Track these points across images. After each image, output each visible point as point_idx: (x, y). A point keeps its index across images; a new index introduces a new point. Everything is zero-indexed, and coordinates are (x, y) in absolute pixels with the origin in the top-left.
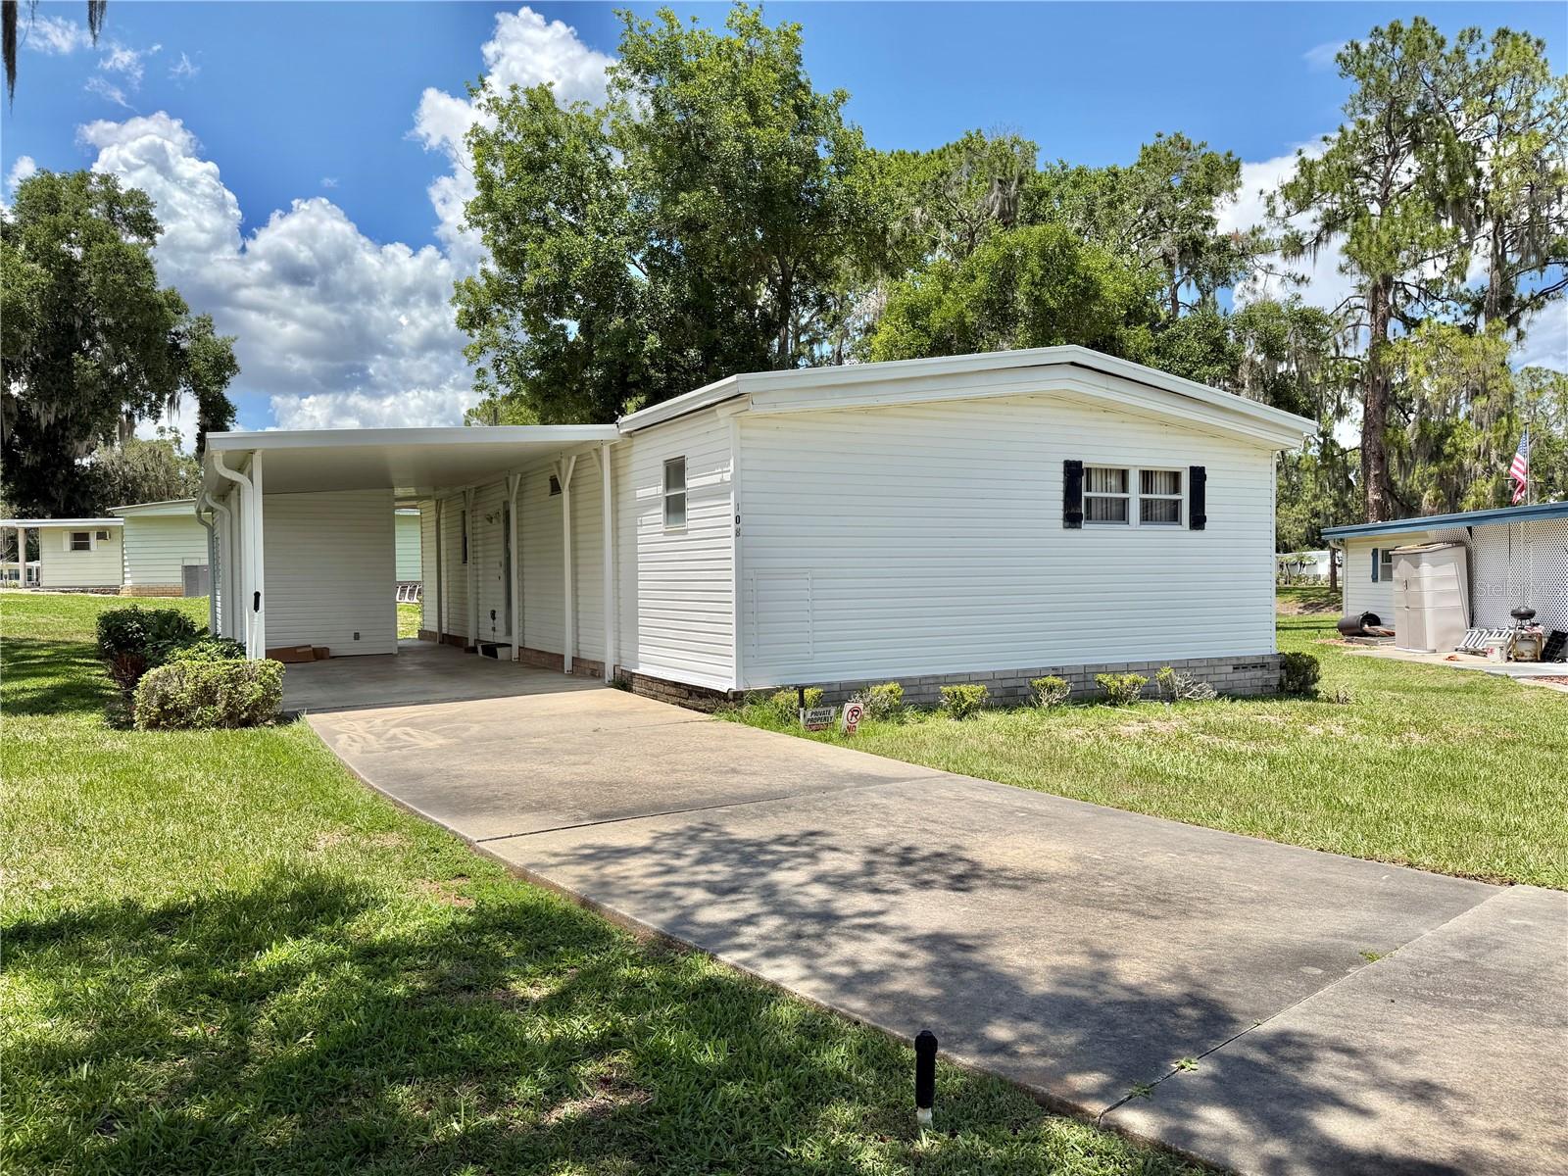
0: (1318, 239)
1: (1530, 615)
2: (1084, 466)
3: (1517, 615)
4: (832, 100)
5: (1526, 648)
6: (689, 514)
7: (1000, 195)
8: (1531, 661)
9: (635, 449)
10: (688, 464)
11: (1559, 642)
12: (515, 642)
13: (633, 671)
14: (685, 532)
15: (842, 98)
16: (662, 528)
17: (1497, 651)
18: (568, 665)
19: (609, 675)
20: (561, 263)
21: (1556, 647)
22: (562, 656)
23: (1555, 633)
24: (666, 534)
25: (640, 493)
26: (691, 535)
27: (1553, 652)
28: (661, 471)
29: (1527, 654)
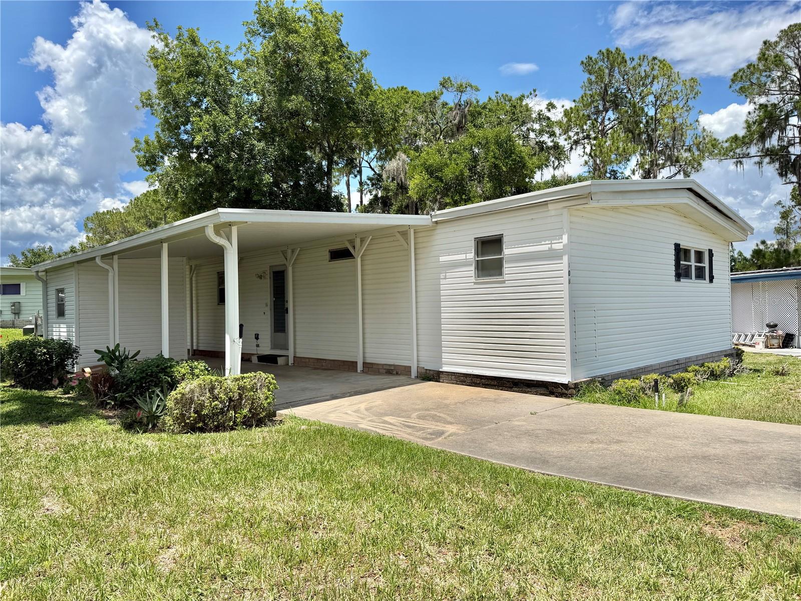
0: (571, 148)
1: (776, 326)
2: (681, 247)
3: (768, 326)
4: (359, 55)
5: (775, 342)
6: (506, 270)
7: (459, 112)
8: (778, 348)
9: (438, 231)
10: (505, 239)
11: (789, 338)
12: (291, 353)
13: (441, 370)
14: (504, 282)
15: (364, 54)
16: (473, 280)
17: (761, 343)
18: (360, 367)
19: (414, 373)
20: (215, 129)
21: (789, 341)
22: (356, 362)
23: (787, 334)
24: (475, 283)
25: (442, 259)
26: (508, 283)
27: (788, 344)
28: (472, 244)
29: (776, 345)
